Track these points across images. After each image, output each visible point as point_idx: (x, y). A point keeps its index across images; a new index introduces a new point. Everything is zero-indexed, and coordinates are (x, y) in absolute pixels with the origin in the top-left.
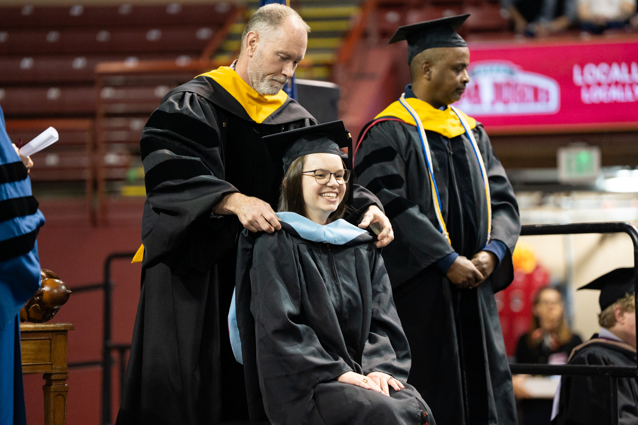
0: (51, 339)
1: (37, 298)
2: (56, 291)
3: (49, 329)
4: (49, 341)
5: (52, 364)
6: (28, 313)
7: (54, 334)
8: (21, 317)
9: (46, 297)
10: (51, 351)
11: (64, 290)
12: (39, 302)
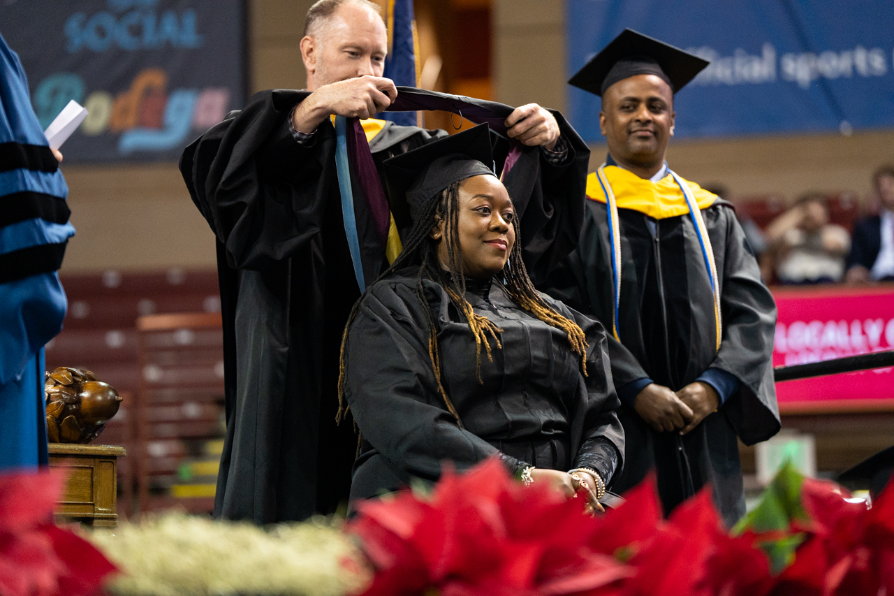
0: (92, 468)
1: (72, 407)
2: (99, 398)
3: (90, 453)
4: (89, 471)
5: (93, 505)
6: (60, 428)
7: (97, 460)
8: (49, 436)
9: (85, 406)
10: (92, 485)
11: (111, 397)
12: (75, 412)
